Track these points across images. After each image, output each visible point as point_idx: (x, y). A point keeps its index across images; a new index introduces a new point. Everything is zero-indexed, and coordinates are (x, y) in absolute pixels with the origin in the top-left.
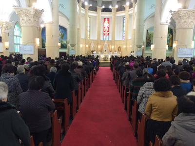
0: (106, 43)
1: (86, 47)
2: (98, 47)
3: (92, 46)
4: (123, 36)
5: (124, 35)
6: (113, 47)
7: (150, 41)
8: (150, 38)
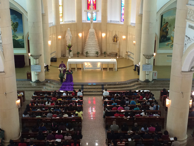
0: (92, 30)
1: (57, 40)
2: (78, 36)
3: (69, 35)
4: (121, 14)
5: (123, 12)
6: (104, 35)
7: (167, 33)
8: (166, 28)
